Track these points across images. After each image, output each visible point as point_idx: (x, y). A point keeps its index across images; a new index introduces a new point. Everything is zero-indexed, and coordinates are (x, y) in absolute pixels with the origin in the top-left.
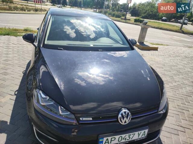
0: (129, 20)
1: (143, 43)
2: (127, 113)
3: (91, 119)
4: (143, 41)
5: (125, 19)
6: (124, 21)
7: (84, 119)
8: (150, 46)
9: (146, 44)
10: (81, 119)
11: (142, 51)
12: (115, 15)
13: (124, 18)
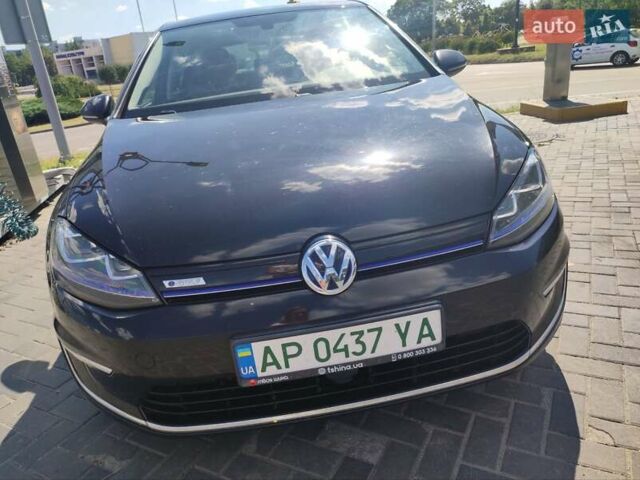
0: (531, 49)
1: (565, 98)
2: (333, 252)
3: (201, 282)
4: (563, 94)
5: (516, 49)
6: (511, 56)
7: (179, 283)
8: (593, 104)
9: (575, 101)
10: (166, 283)
11: (557, 125)
12: (477, 46)
13: (509, 48)
